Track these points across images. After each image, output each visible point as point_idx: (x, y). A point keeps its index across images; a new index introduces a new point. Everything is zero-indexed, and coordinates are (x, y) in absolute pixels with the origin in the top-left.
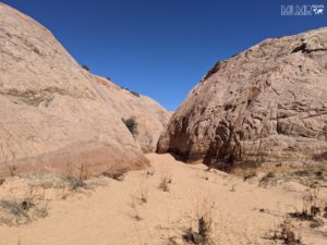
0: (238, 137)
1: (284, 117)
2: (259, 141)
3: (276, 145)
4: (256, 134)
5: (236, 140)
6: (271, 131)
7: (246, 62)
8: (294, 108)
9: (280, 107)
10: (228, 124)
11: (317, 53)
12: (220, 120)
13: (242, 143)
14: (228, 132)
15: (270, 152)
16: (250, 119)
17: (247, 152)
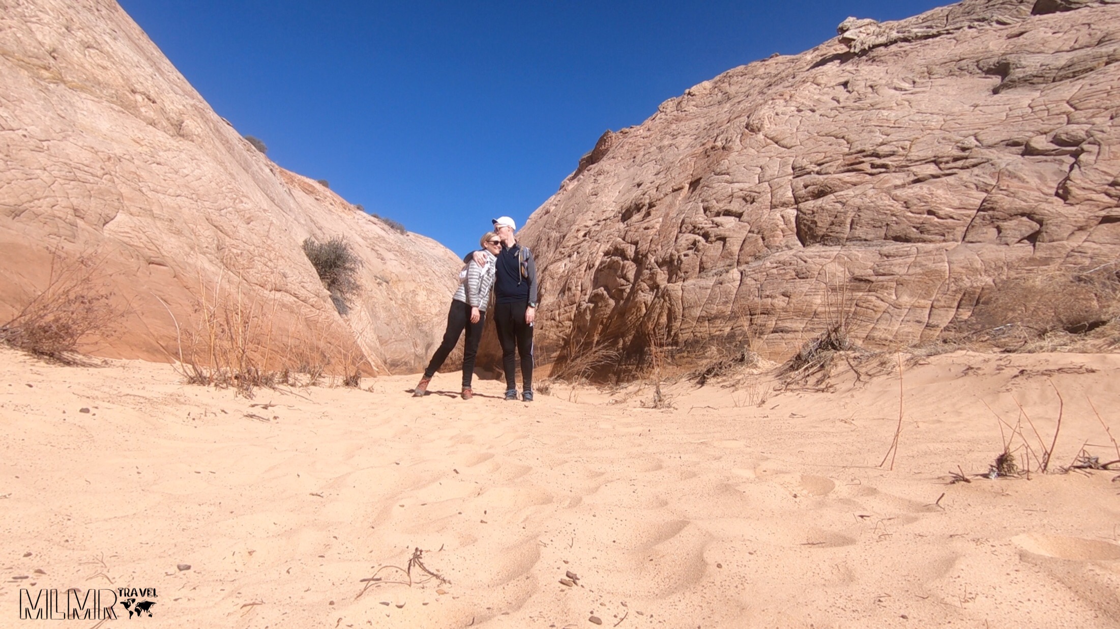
0: (662, 277)
1: (820, 194)
2: (735, 273)
3: (800, 275)
4: (726, 255)
5: (655, 287)
6: (779, 240)
7: (677, 120)
8: (852, 167)
9: (799, 172)
10: (631, 251)
11: (893, 48)
12: (606, 247)
13: (676, 288)
14: (631, 269)
15: (780, 302)
16: (701, 219)
17: (697, 312)
